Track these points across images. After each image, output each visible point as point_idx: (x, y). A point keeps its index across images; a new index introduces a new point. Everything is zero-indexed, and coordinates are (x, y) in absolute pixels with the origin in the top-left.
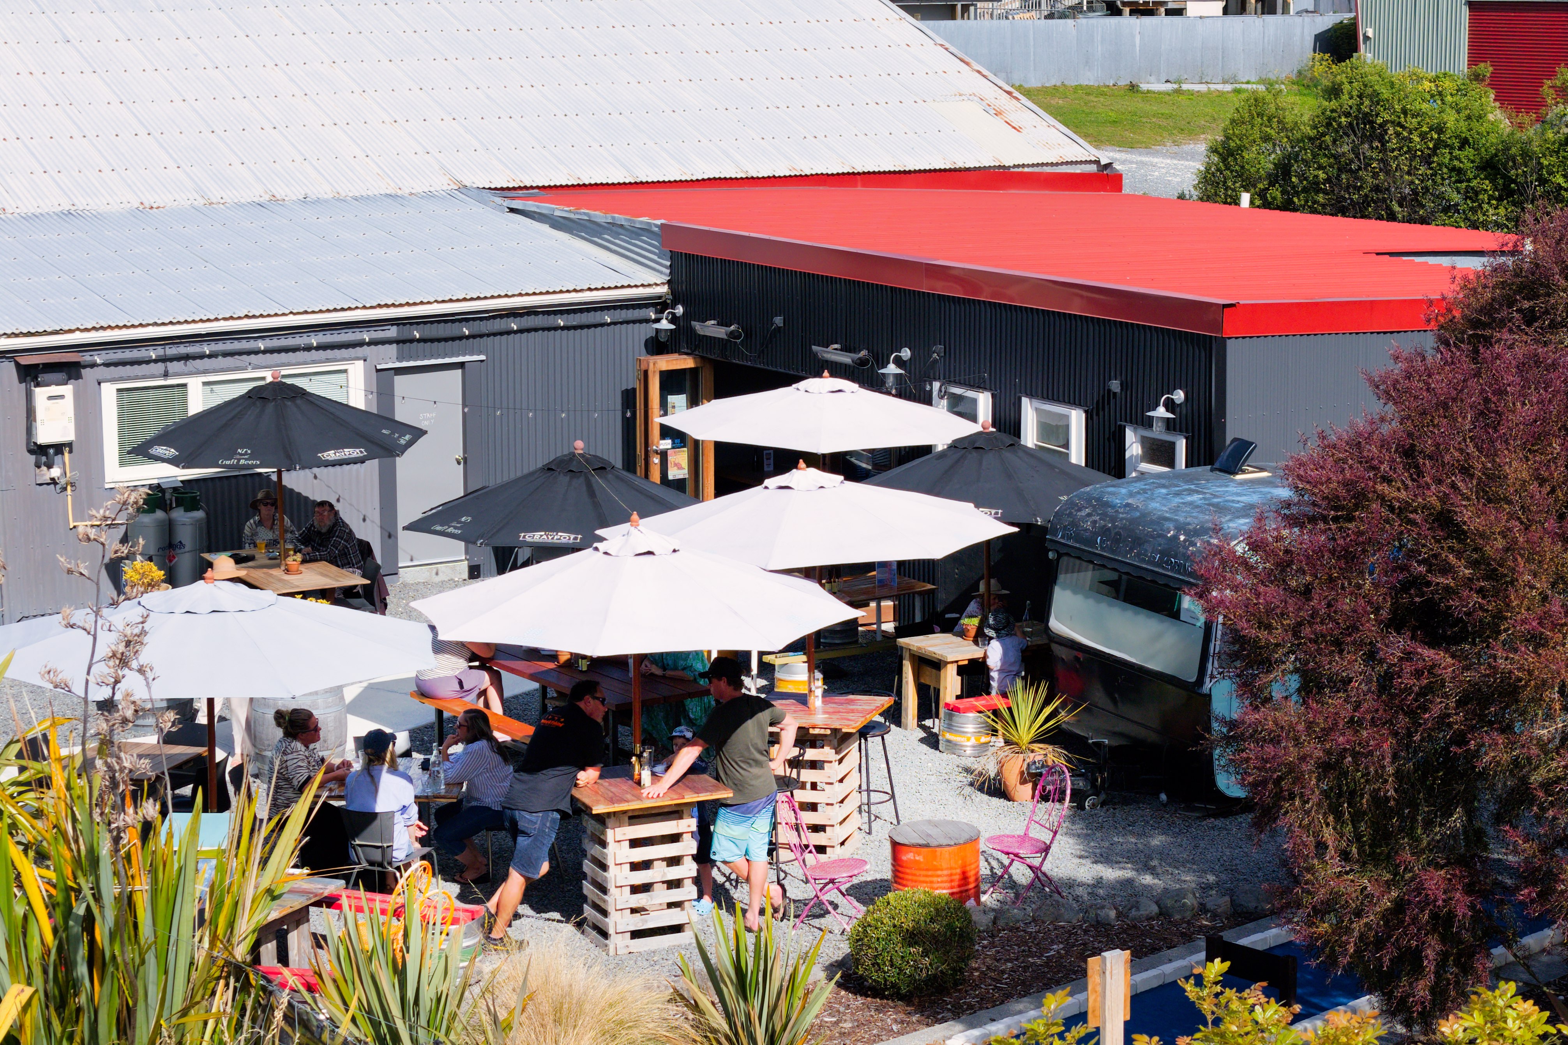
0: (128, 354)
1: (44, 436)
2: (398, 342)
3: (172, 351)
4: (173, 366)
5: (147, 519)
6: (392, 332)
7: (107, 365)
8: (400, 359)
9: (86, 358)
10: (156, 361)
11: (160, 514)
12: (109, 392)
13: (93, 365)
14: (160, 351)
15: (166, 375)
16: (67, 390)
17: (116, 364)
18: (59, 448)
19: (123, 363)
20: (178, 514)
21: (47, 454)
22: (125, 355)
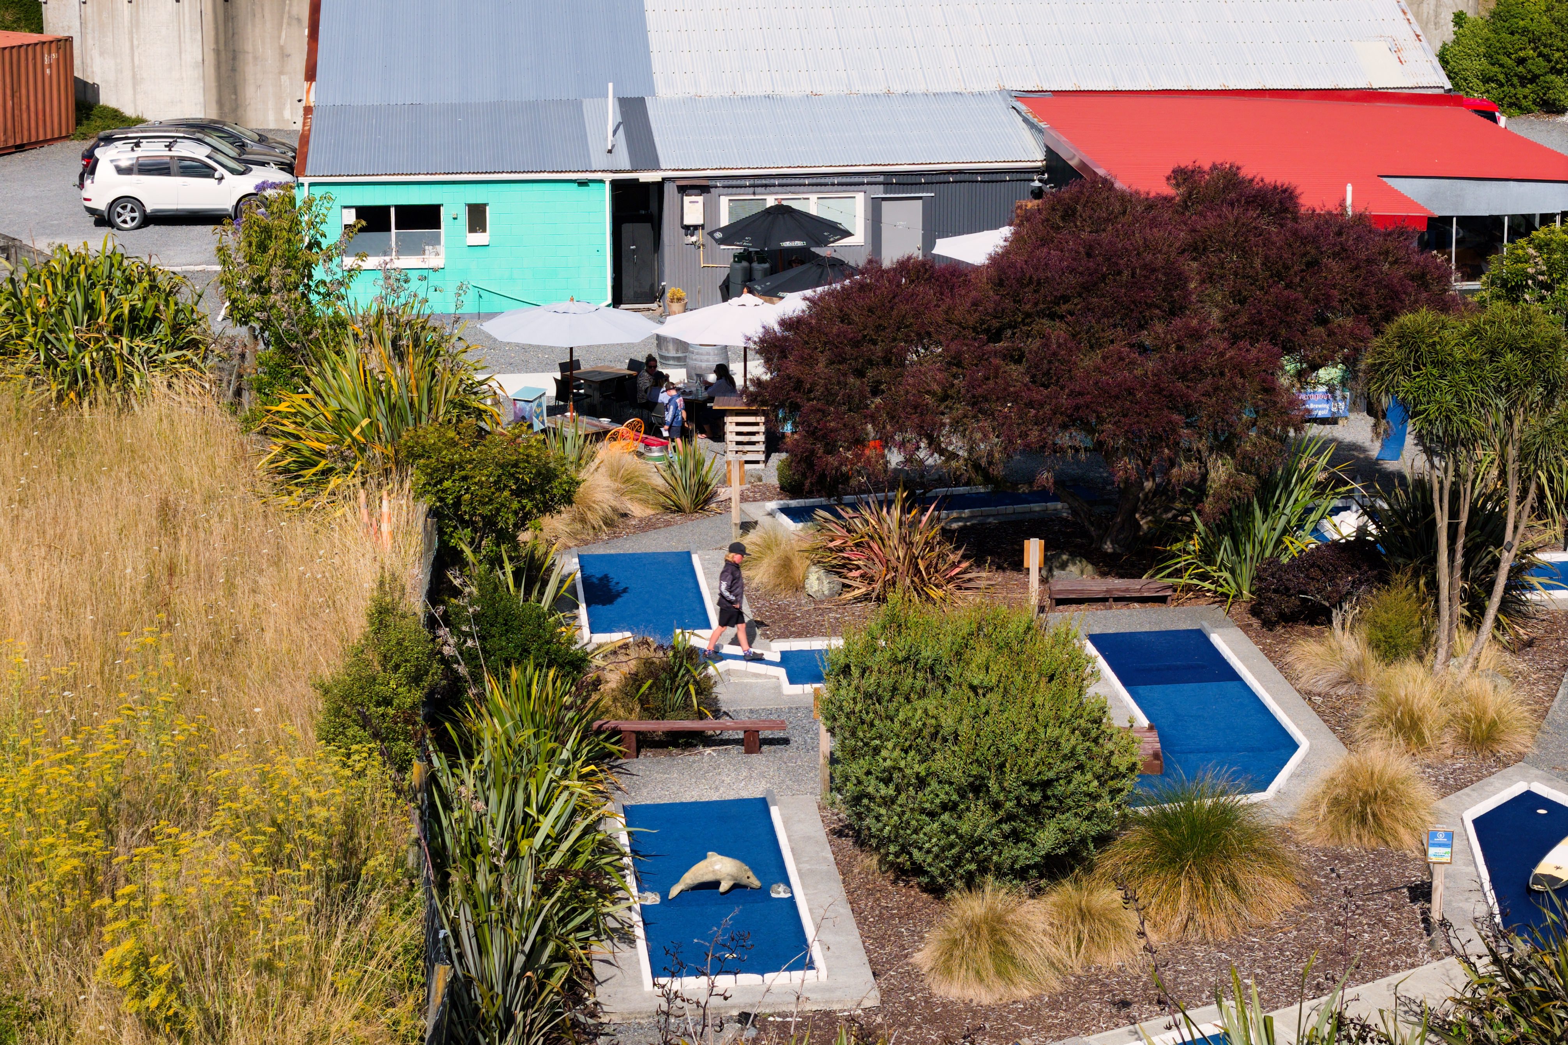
0: (735, 182)
1: (687, 222)
2: (884, 184)
3: (758, 182)
4: (758, 190)
5: (738, 266)
6: (881, 179)
7: (724, 187)
8: (886, 193)
9: (710, 183)
10: (750, 186)
11: (745, 264)
12: (724, 201)
13: (716, 187)
14: (752, 182)
15: (754, 194)
16: (700, 199)
17: (729, 187)
18: (696, 227)
19: (733, 187)
20: (755, 265)
21: (690, 229)
22: (733, 183)
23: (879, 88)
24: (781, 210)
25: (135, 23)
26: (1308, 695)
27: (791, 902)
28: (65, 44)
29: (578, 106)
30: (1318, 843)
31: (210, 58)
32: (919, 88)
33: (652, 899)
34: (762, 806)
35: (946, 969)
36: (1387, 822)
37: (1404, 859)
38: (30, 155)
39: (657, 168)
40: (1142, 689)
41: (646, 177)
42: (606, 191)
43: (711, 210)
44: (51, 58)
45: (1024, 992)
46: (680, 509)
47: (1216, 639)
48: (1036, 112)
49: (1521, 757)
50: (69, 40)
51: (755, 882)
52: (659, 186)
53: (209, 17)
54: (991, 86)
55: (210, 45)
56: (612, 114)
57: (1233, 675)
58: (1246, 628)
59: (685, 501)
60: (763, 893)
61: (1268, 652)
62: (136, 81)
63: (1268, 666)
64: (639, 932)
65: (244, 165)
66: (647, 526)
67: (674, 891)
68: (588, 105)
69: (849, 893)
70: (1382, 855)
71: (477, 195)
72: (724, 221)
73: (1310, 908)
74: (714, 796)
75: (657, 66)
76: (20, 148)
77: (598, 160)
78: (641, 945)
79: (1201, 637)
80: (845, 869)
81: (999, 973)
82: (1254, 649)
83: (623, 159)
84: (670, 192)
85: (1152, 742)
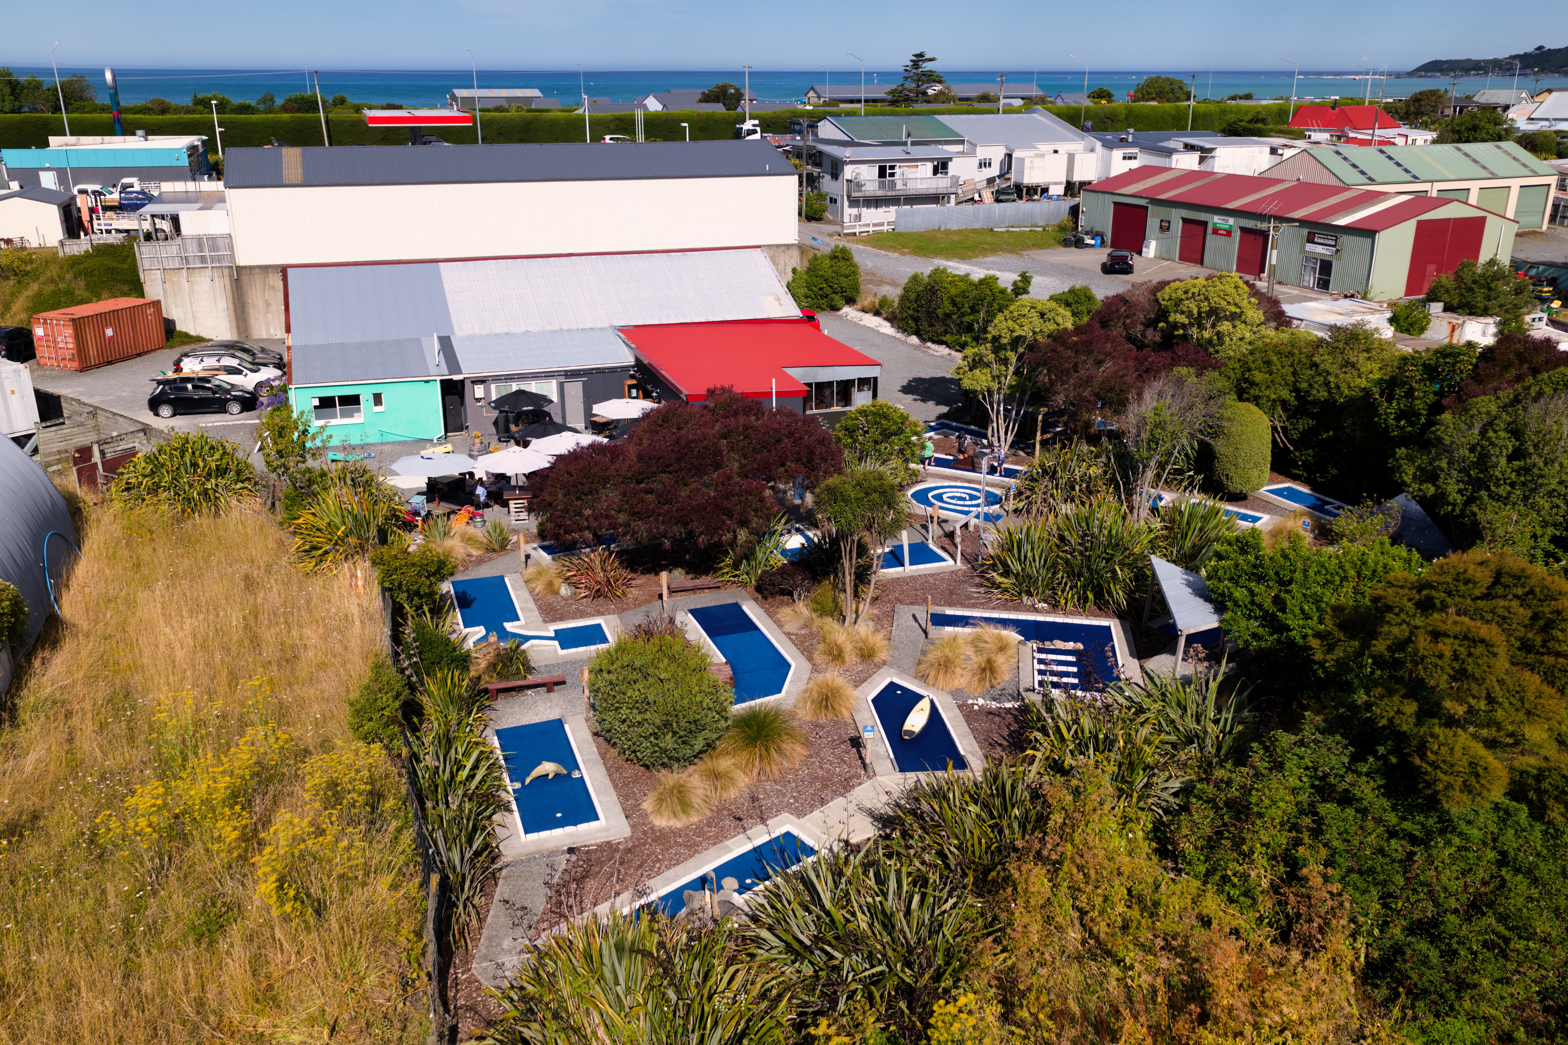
1: (476, 396)
2: (563, 376)
3: (509, 377)
4: (509, 381)
5: (502, 415)
6: (562, 373)
7: (493, 380)
8: (565, 380)
9: (486, 379)
10: (504, 380)
12: (493, 387)
13: (489, 380)
14: (506, 377)
15: (507, 383)
16: (482, 386)
17: (495, 380)
18: (481, 399)
21: (478, 400)
22: (497, 379)
23: (556, 327)
24: (520, 392)
25: (192, 291)
26: (788, 634)
27: (582, 779)
28: (157, 304)
29: (418, 341)
30: (808, 718)
31: (231, 306)
32: (575, 327)
33: (518, 785)
34: (558, 724)
35: (658, 811)
36: (836, 706)
37: (846, 724)
38: (145, 358)
39: (460, 373)
40: (718, 639)
41: (456, 377)
42: (438, 384)
43: (487, 391)
44: (150, 311)
45: (695, 819)
46: (494, 551)
47: (745, 608)
48: (629, 338)
49: (884, 663)
50: (159, 302)
51: (565, 772)
52: (462, 382)
53: (228, 287)
54: (606, 324)
55: (230, 300)
56: (437, 346)
57: (755, 628)
58: (756, 600)
59: (497, 547)
60: (569, 775)
61: (767, 612)
62: (194, 319)
63: (769, 621)
64: (514, 807)
65: (256, 367)
66: (480, 561)
67: (528, 781)
68: (425, 341)
69: (608, 770)
70: (836, 723)
71: (377, 389)
72: (494, 398)
73: (811, 756)
74: (536, 720)
75: (454, 320)
76: (139, 355)
77: (433, 370)
78: (517, 814)
79: (737, 607)
80: (603, 756)
81: (684, 812)
82: (761, 611)
83: (444, 369)
84: (468, 384)
85: (728, 671)
